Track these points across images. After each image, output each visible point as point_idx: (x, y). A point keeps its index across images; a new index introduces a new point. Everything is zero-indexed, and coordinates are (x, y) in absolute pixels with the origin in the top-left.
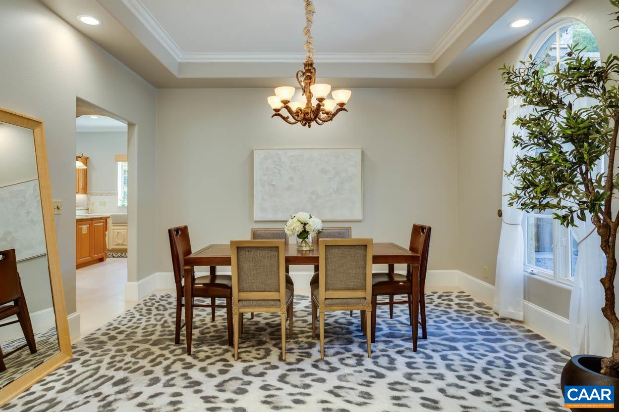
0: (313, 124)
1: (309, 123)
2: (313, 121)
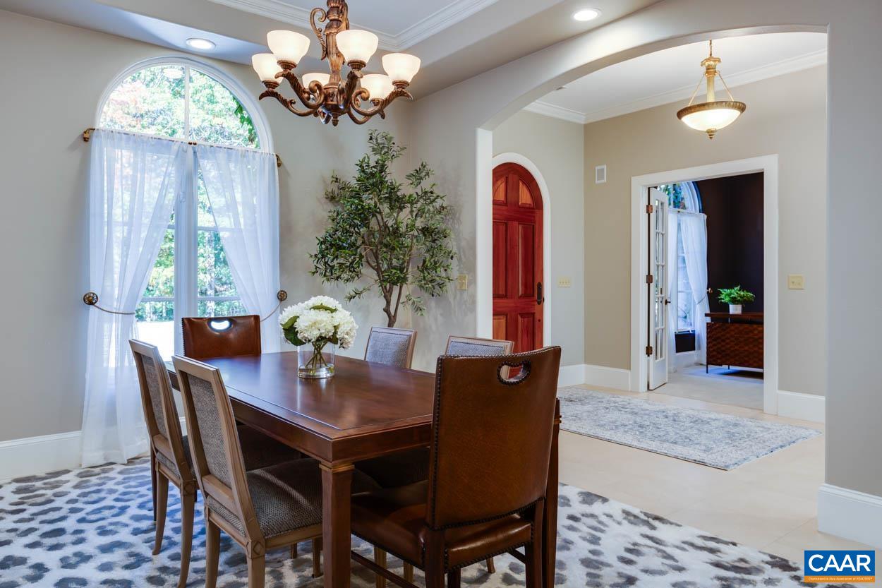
0: (344, 119)
1: (336, 117)
2: (343, 113)
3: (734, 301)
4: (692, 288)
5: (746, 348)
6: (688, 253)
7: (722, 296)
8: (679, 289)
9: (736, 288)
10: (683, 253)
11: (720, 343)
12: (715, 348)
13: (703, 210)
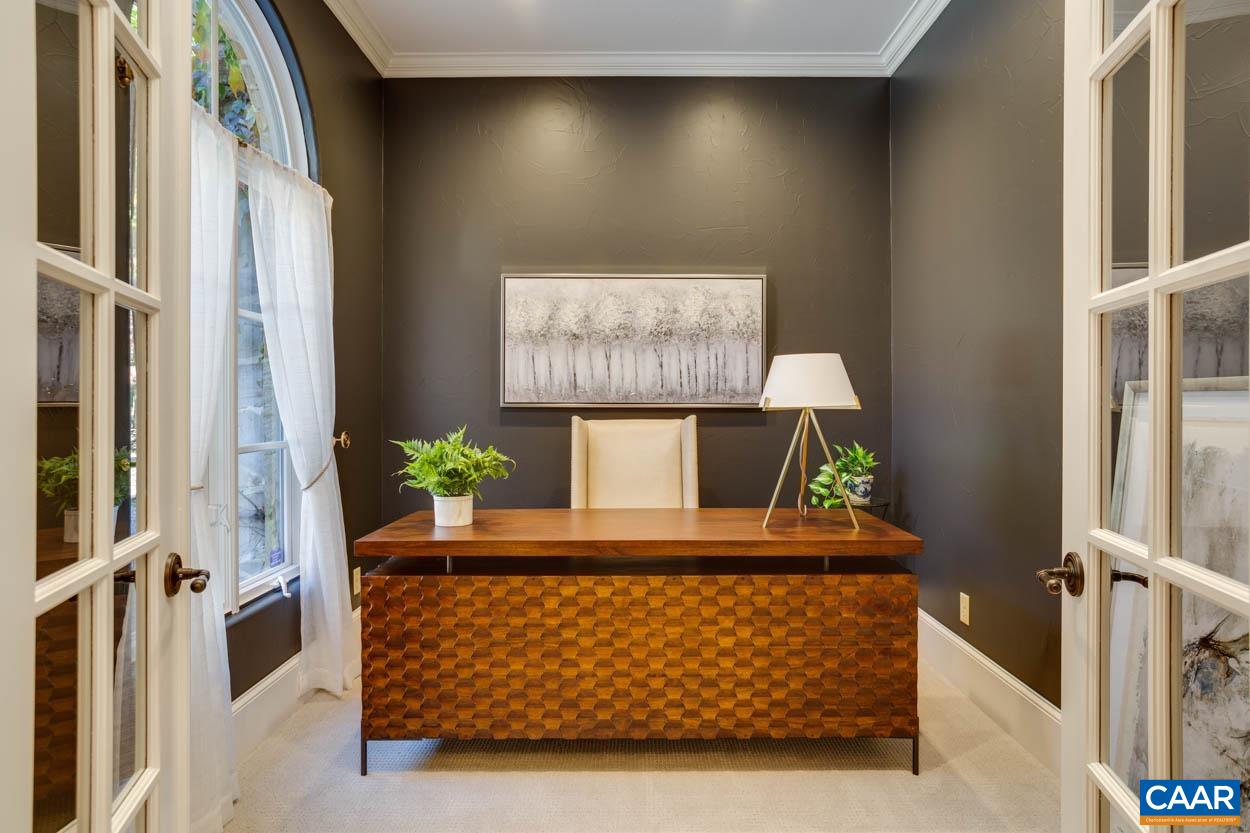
3: (455, 483)
4: (288, 435)
5: (517, 666)
6: (273, 307)
7: (411, 469)
8: (241, 445)
9: (452, 437)
10: (257, 309)
11: (416, 657)
12: (397, 675)
13: (324, 175)
